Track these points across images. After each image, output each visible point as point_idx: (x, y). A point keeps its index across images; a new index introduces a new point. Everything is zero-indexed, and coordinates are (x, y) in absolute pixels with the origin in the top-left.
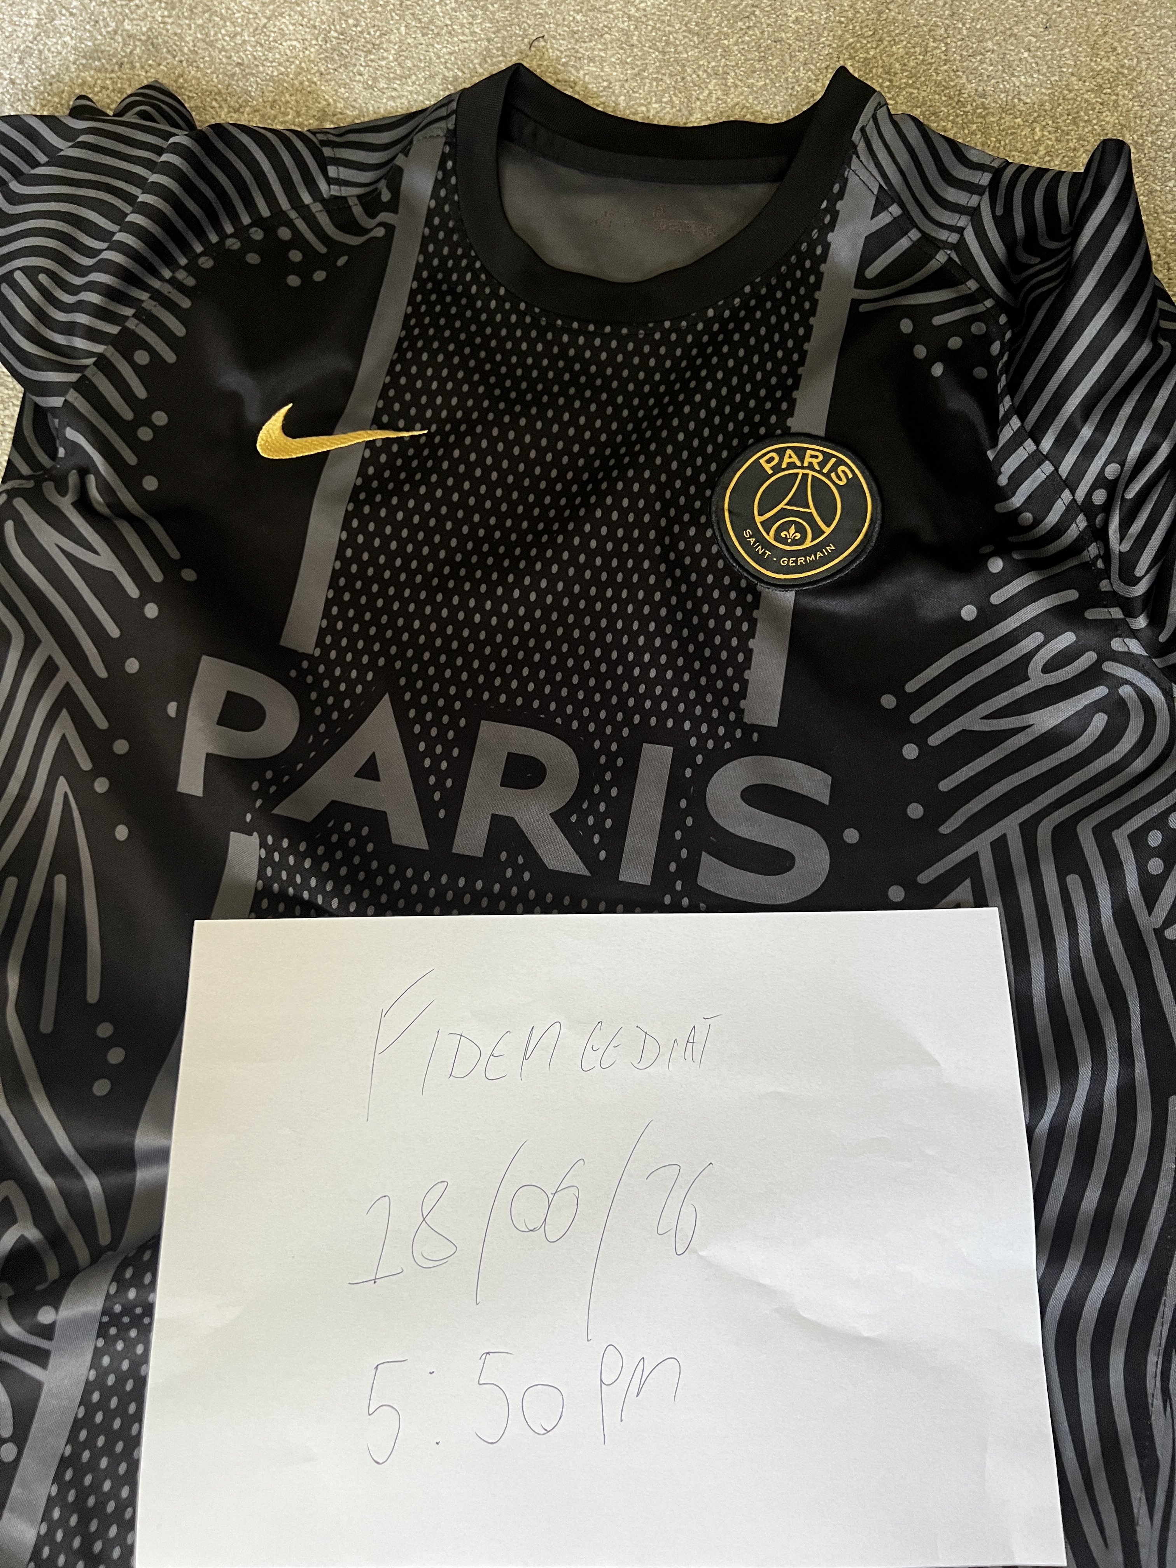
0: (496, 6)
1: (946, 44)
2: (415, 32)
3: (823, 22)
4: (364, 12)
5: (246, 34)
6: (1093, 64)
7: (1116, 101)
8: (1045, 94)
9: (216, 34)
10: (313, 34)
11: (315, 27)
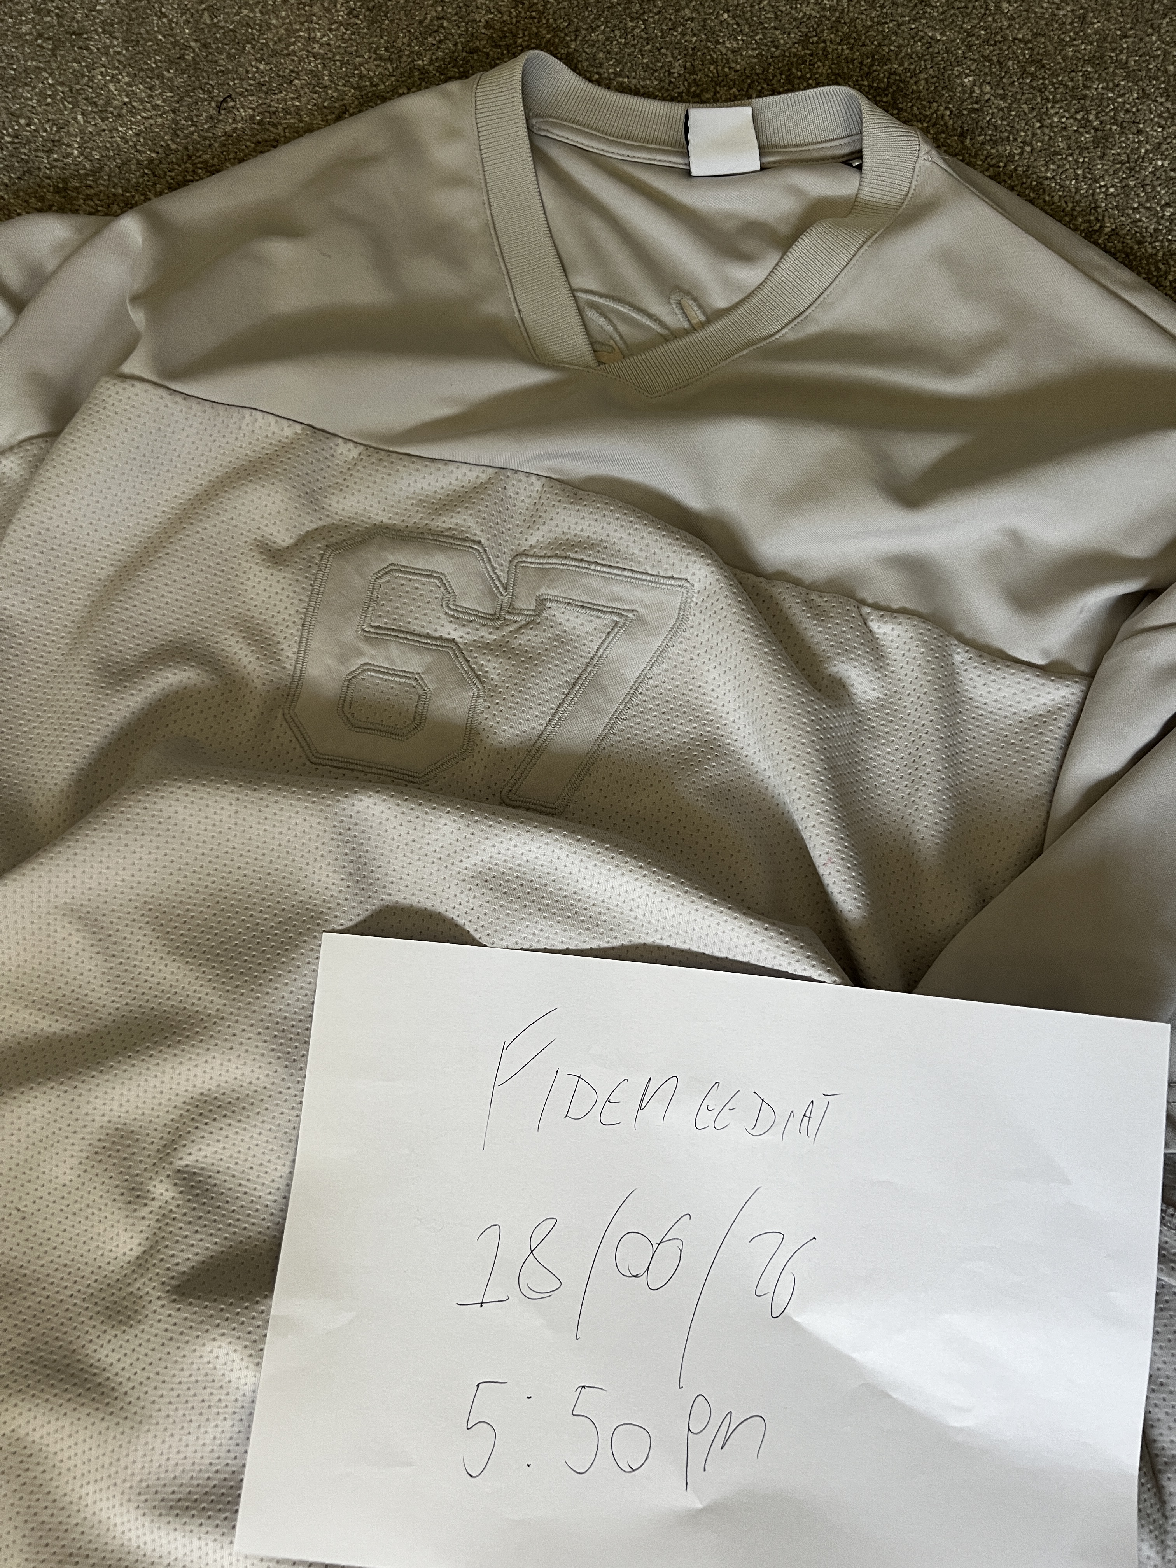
0: (171, 71)
2: (94, 118)
8: (753, 57)
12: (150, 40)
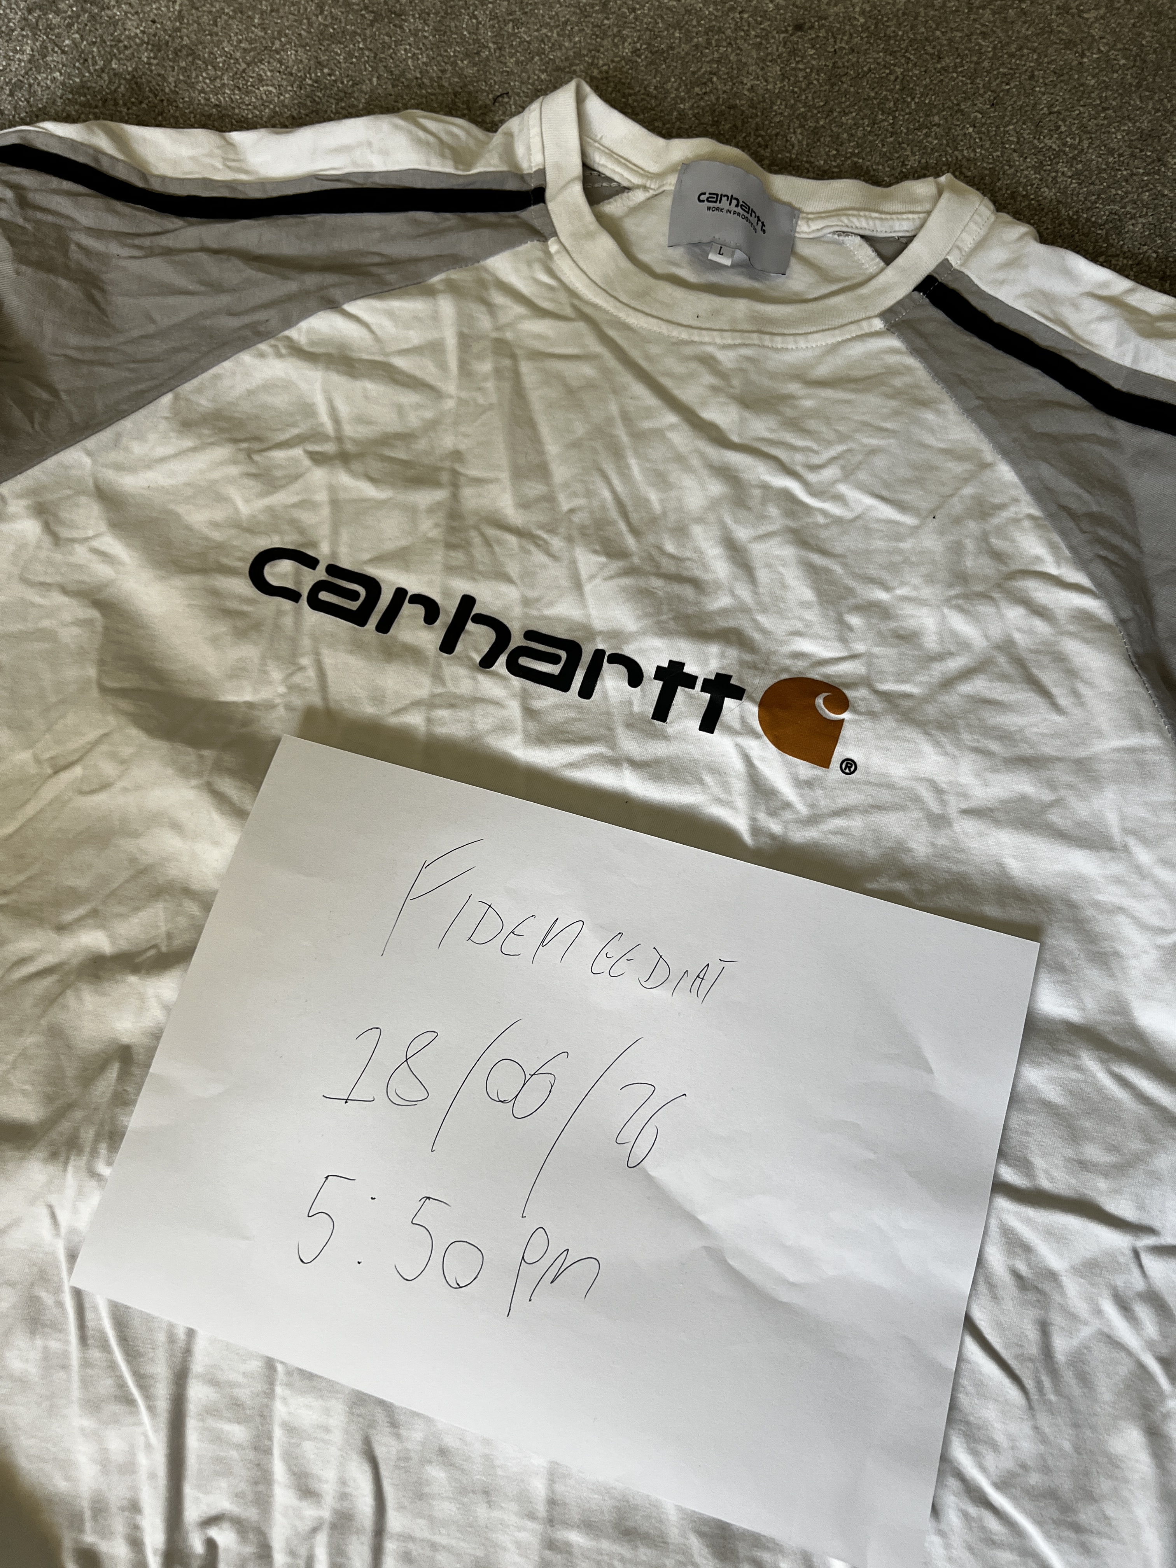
0: (465, 62)
1: (894, 118)
2: (386, 83)
3: (777, 91)
4: (340, 62)
5: (225, 78)
6: (1036, 141)
7: (1054, 178)
8: (986, 169)
9: (197, 76)
10: (288, 81)
11: (291, 74)
12: (456, 34)
